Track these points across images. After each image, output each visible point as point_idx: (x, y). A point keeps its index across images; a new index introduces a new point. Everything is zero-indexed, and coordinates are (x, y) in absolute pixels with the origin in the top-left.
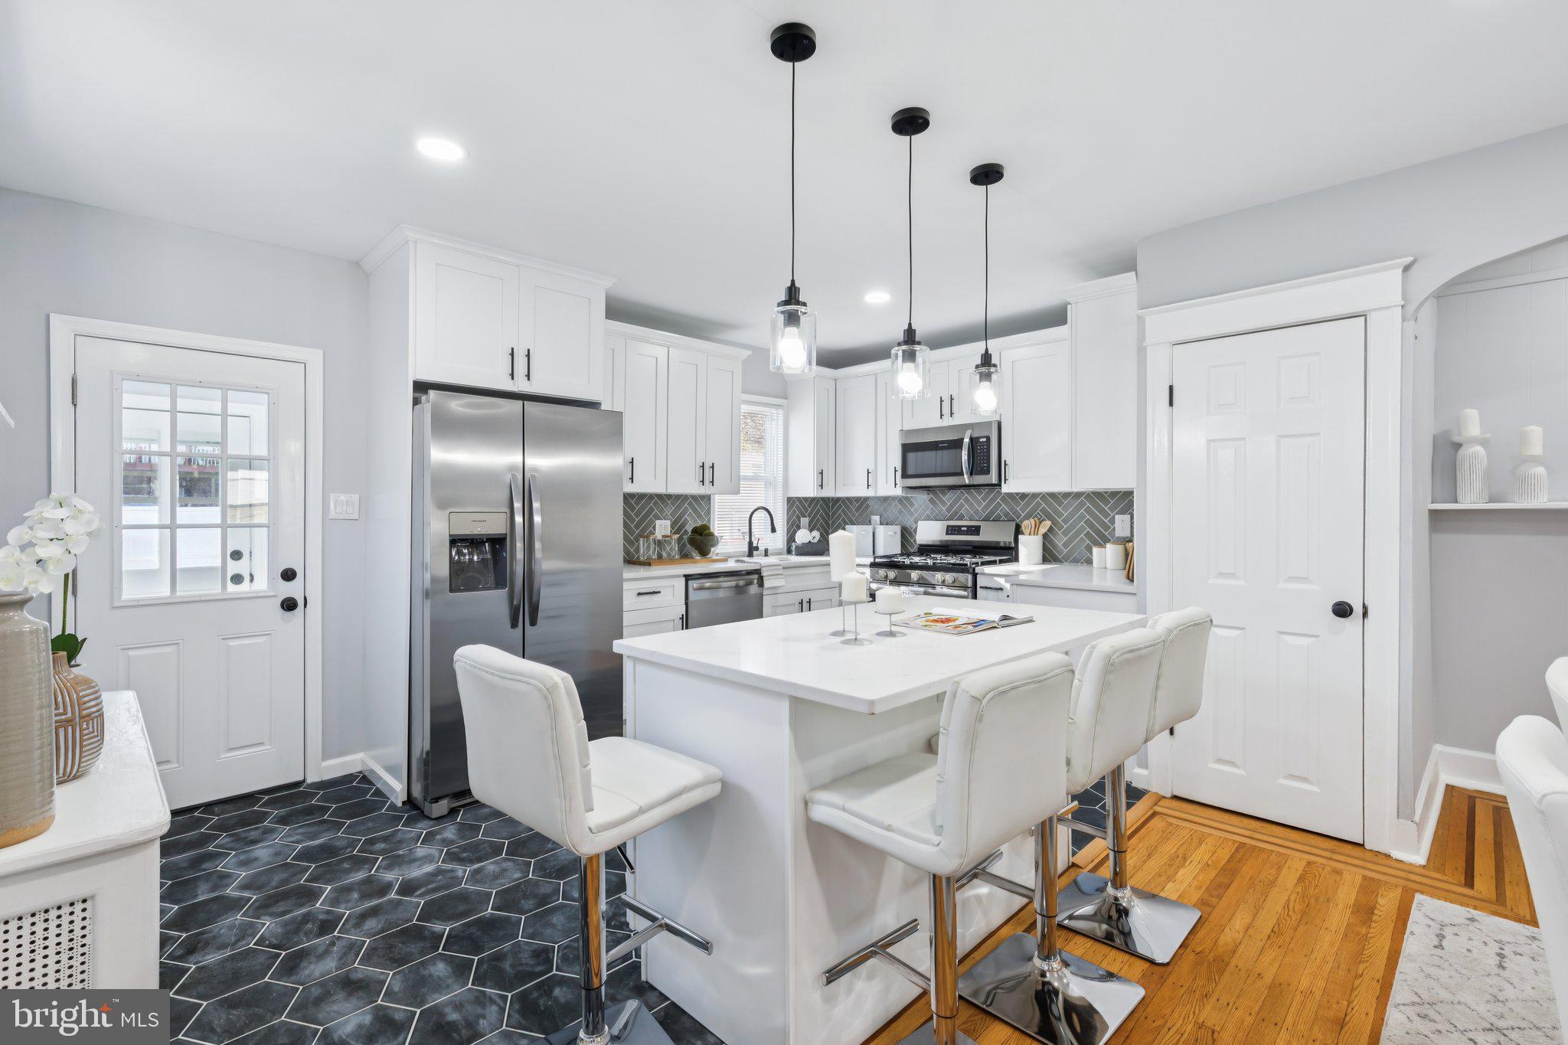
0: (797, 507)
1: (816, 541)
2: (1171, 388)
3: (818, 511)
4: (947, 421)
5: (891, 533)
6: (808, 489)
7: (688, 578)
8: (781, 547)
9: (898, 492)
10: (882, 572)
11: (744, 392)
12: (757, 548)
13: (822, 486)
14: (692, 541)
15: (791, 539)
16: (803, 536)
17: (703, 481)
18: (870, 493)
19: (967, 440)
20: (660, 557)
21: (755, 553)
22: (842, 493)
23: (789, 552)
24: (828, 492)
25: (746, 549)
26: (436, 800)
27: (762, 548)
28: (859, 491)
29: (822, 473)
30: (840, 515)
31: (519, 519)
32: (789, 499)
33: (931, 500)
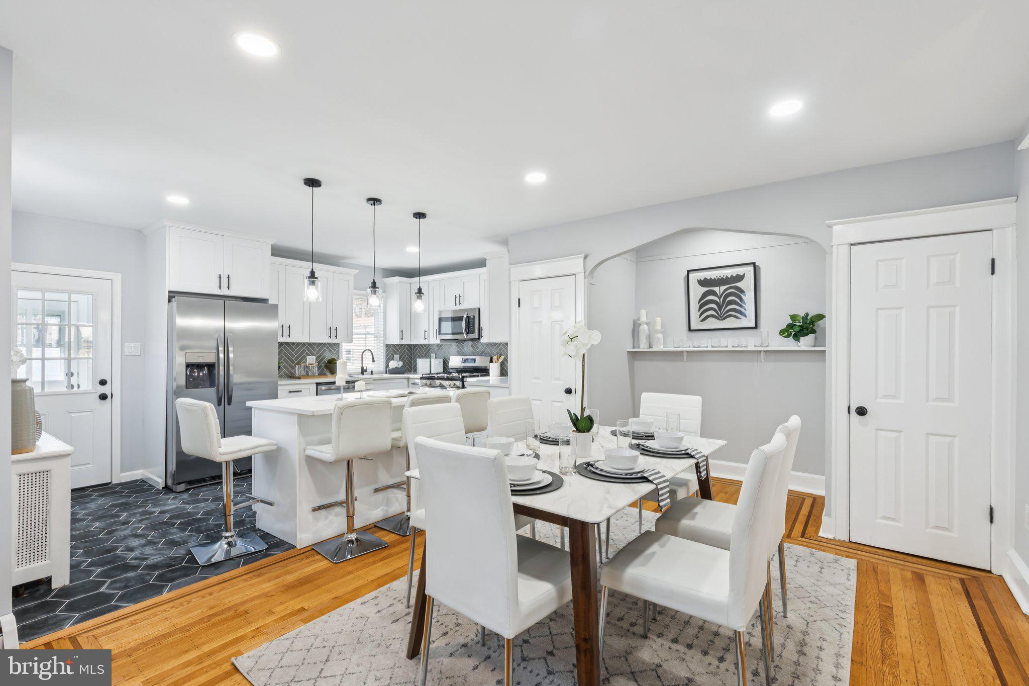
0: (392, 349)
1: (399, 367)
2: (519, 300)
3: (405, 351)
4: (458, 307)
5: (437, 362)
6: (395, 340)
7: (318, 384)
8: (382, 370)
9: (438, 342)
10: (424, 381)
11: (355, 289)
12: (366, 371)
13: (402, 338)
14: (326, 367)
15: (387, 366)
16: (393, 364)
17: (330, 336)
18: (426, 342)
19: (465, 316)
20: (308, 374)
21: (365, 373)
22: (414, 342)
23: (386, 373)
24: (406, 341)
25: (360, 371)
26: (179, 484)
27: (369, 370)
28: (421, 341)
29: (402, 332)
30: (417, 353)
31: (221, 355)
32: (387, 345)
33: (458, 346)
